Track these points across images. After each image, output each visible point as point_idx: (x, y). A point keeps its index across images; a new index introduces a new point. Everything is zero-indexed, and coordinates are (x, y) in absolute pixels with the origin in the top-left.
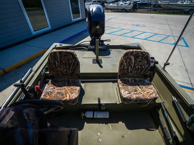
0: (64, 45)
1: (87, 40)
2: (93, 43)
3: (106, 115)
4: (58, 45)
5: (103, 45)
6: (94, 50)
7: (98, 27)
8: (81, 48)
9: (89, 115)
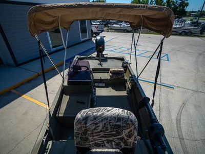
0: (82, 57)
1: (95, 54)
2: (98, 56)
3: (104, 85)
4: (79, 56)
5: (103, 57)
6: (98, 60)
7: (101, 47)
8: (91, 58)
9: (96, 84)
